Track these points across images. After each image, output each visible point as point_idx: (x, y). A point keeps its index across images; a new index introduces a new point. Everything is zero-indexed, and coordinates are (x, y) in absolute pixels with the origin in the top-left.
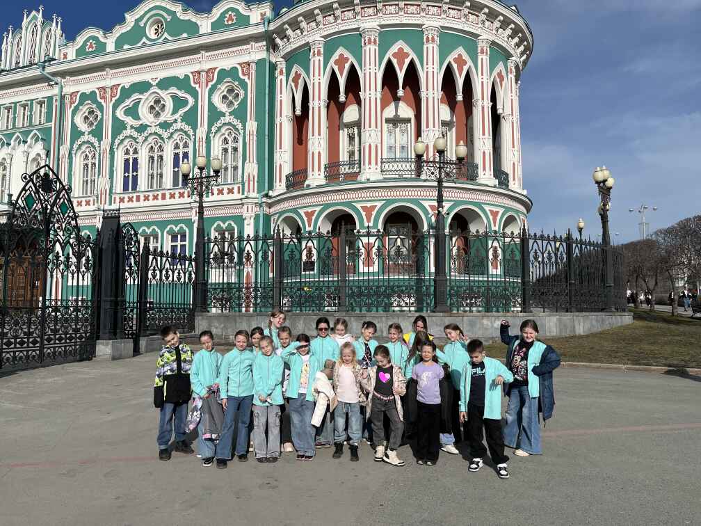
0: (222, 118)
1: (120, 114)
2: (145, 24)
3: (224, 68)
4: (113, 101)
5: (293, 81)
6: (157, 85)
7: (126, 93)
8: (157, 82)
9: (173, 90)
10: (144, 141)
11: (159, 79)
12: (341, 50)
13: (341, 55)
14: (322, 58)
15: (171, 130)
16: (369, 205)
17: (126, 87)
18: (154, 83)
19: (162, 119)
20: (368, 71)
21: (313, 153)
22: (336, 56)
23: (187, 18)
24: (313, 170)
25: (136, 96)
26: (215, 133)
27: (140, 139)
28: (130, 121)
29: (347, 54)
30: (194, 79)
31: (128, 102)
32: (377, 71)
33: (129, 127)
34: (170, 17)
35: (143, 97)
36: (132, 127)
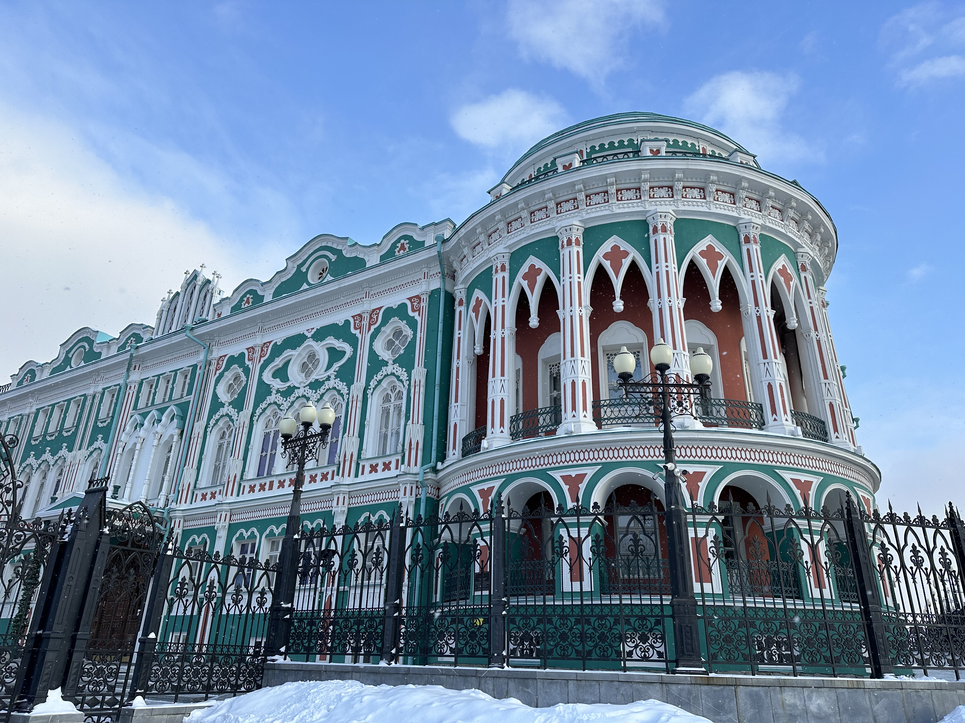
0: (384, 369)
1: (267, 377)
2: (308, 269)
3: (390, 306)
4: (262, 362)
5: (473, 311)
6: (313, 337)
7: (278, 350)
8: (313, 333)
9: (331, 341)
10: (290, 407)
11: (315, 330)
12: (533, 260)
13: (532, 266)
14: (507, 275)
15: (322, 391)
16: (573, 473)
17: (278, 344)
18: (309, 335)
19: (313, 377)
20: (567, 281)
21: (493, 402)
22: (525, 269)
23: (353, 255)
24: (493, 426)
25: (288, 353)
26: (374, 389)
27: (286, 405)
28: (277, 384)
29: (539, 264)
30: (355, 323)
31: (278, 362)
32: (582, 280)
33: (274, 392)
34: (335, 257)
35: (294, 353)
36: (278, 391)
